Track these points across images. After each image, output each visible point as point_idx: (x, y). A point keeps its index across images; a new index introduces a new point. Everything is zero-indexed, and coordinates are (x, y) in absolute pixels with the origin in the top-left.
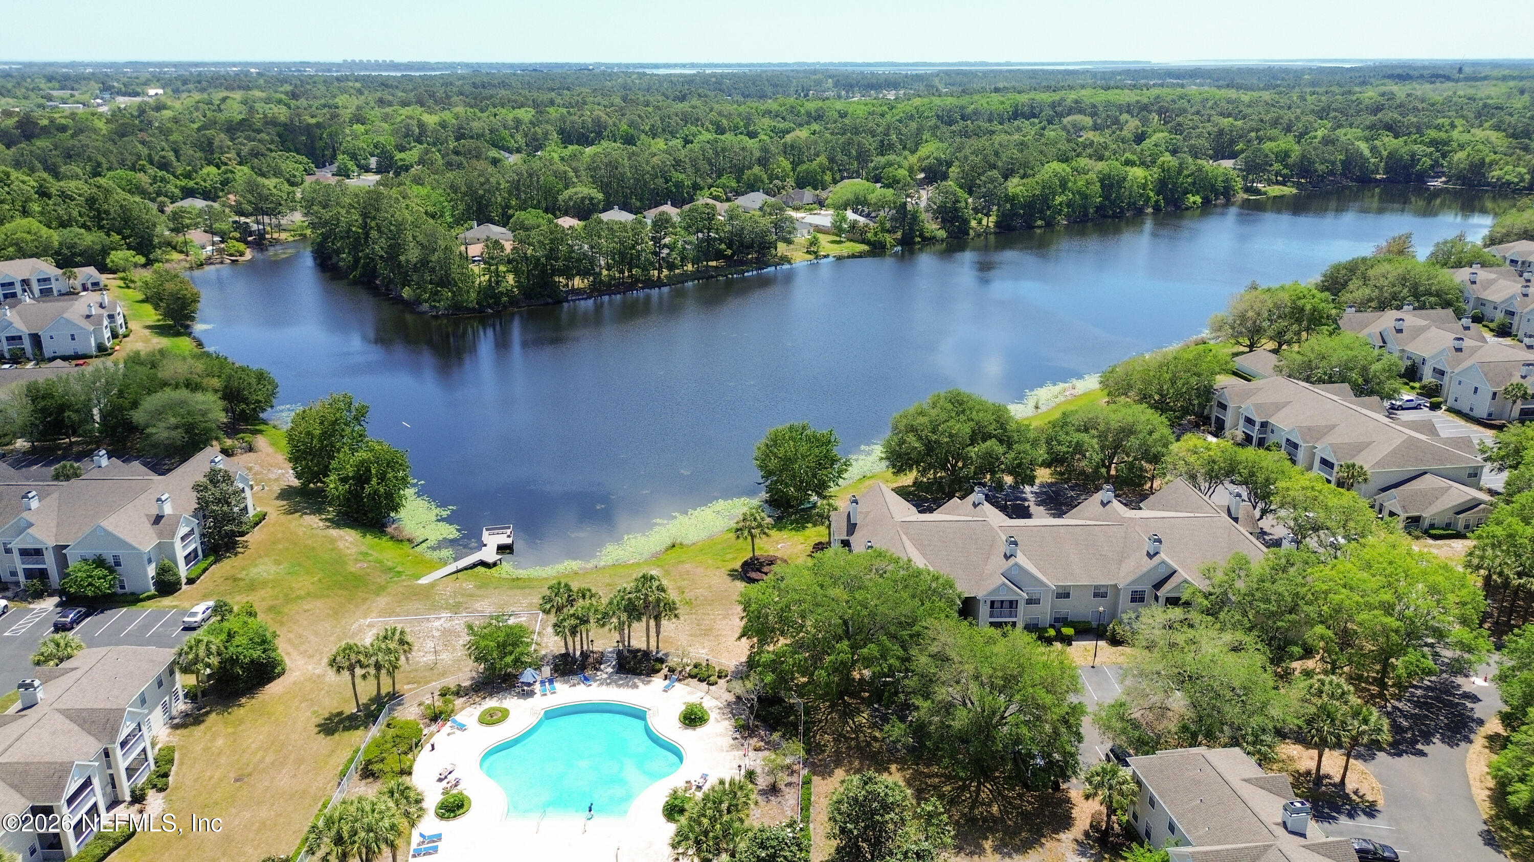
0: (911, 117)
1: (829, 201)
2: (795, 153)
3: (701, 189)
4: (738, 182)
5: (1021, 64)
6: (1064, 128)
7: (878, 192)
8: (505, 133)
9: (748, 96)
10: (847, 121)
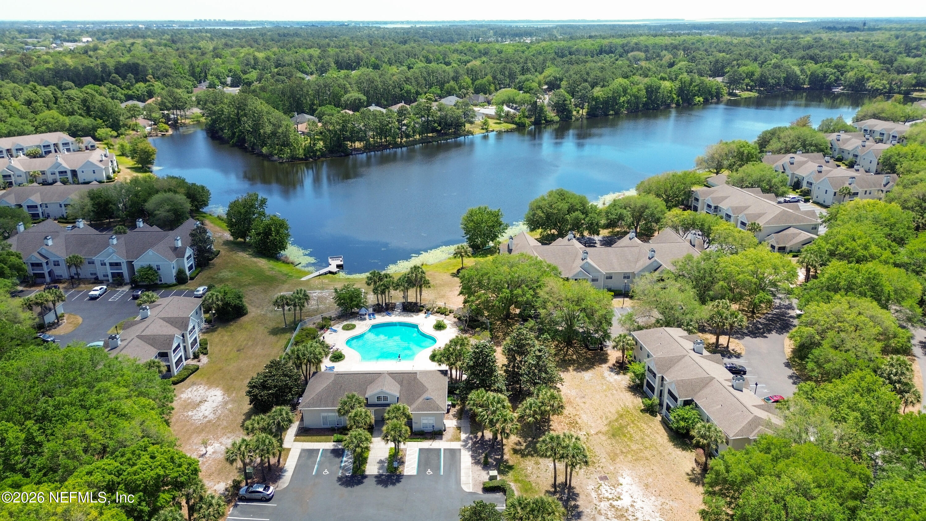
0: (540, 53)
1: (493, 101)
2: (473, 74)
3: (421, 94)
4: (441, 91)
5: (606, 21)
6: (628, 59)
7: (521, 95)
8: (304, 63)
9: (443, 41)
10: (502, 55)
